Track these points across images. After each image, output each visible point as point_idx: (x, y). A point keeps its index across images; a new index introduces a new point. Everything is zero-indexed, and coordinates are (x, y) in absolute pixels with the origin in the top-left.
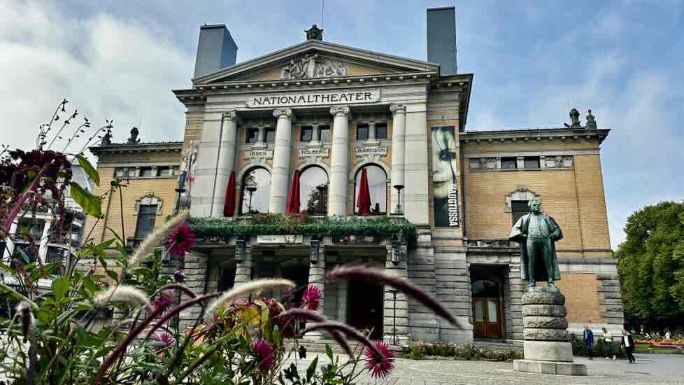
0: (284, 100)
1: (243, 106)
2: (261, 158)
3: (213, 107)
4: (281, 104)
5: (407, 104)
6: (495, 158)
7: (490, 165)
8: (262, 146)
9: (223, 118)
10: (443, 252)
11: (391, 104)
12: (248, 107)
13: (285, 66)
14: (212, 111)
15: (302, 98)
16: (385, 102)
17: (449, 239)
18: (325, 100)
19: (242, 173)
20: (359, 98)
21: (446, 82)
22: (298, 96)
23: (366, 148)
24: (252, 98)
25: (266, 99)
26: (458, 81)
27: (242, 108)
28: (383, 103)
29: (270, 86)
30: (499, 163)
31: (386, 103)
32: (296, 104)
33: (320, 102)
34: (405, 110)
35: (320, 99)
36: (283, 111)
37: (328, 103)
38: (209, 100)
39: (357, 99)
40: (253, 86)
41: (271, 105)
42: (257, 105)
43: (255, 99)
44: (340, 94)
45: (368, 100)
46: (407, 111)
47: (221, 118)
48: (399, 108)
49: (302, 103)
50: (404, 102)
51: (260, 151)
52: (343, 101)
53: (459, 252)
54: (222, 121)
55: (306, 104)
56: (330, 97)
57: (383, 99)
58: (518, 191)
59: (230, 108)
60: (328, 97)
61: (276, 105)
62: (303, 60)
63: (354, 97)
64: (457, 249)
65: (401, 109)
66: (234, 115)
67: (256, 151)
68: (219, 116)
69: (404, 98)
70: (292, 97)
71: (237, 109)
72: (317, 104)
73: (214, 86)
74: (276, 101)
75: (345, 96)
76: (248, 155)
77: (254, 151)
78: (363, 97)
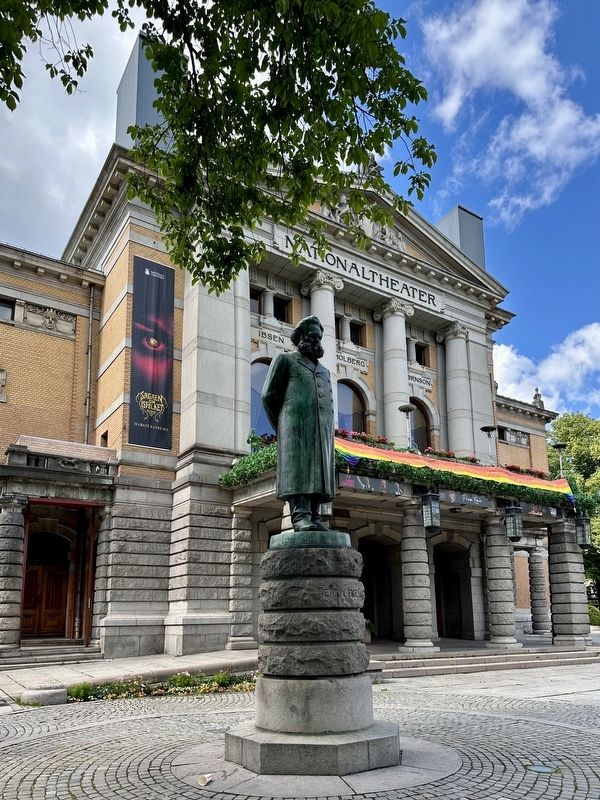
0: (331, 260)
2: (276, 348)
4: (327, 265)
5: (469, 328)
8: (278, 325)
12: (274, 247)
15: (355, 267)
16: (448, 316)
18: (384, 284)
20: (422, 298)
22: (350, 262)
24: (285, 235)
27: (266, 245)
28: (445, 317)
31: (449, 318)
32: (348, 274)
33: (376, 284)
34: (467, 337)
35: (377, 278)
36: (330, 278)
37: (388, 291)
39: (420, 299)
41: (313, 261)
42: (291, 250)
44: (401, 282)
45: (431, 306)
46: (470, 338)
49: (353, 275)
50: (468, 325)
51: (273, 333)
52: (404, 295)
55: (360, 279)
56: (390, 281)
57: (448, 312)
60: (387, 281)
61: (319, 262)
63: (417, 295)
67: (268, 332)
69: (467, 319)
70: (342, 259)
74: (319, 255)
75: (406, 288)
76: (255, 333)
77: (264, 330)
78: (425, 298)
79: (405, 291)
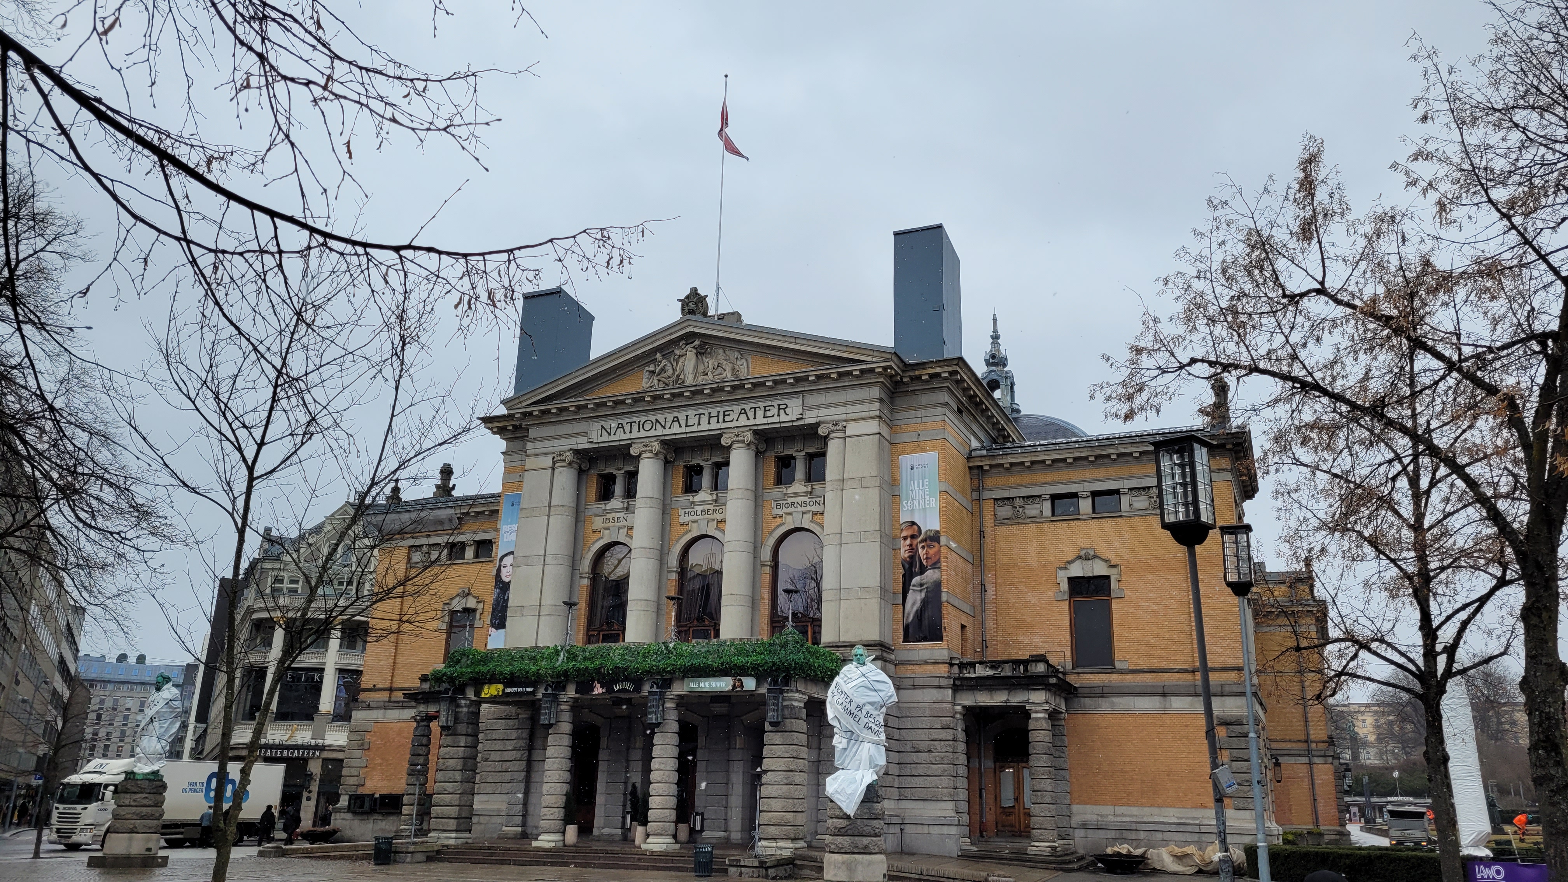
0: (648, 426)
1: (585, 440)
2: (620, 528)
3: (538, 444)
4: (643, 434)
5: (847, 421)
6: (1040, 496)
7: (1032, 510)
8: (621, 505)
9: (554, 463)
10: (914, 687)
11: (823, 422)
12: (592, 442)
13: (648, 364)
14: (538, 451)
15: (676, 419)
16: (811, 418)
17: (926, 663)
18: (714, 420)
19: (590, 556)
20: (768, 414)
21: (917, 373)
22: (670, 417)
23: (790, 500)
24: (597, 425)
25: (620, 426)
26: (938, 370)
27: (582, 444)
28: (808, 421)
29: (623, 402)
30: (1047, 506)
31: (812, 421)
32: (667, 431)
33: (704, 426)
34: (844, 432)
35: (704, 420)
36: (646, 445)
37: (718, 426)
38: (533, 433)
39: (765, 417)
40: (598, 405)
41: (628, 436)
42: (605, 437)
43: (603, 428)
44: (737, 409)
46: (849, 433)
47: (550, 464)
48: (834, 427)
49: (676, 429)
50: (843, 417)
51: (618, 515)
52: (743, 421)
53: (940, 687)
54: (553, 469)
57: (808, 414)
58: (1080, 557)
59: (566, 445)
60: (718, 417)
61: (635, 434)
62: (677, 352)
64: (936, 682)
65: (837, 431)
66: (569, 456)
68: (548, 461)
69: (843, 410)
70: (661, 419)
71: (575, 447)
73: (536, 410)
74: (635, 427)
75: (745, 413)
76: (598, 523)
77: (609, 516)
78: (774, 411)
79: (743, 416)
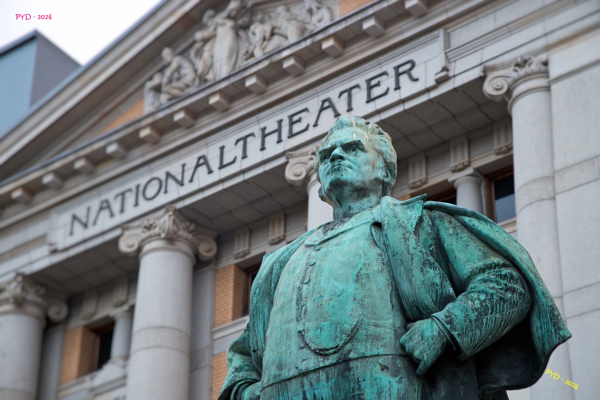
0: (151, 191)
1: (43, 250)
4: (145, 206)
5: (548, 48)
12: (55, 252)
13: (148, 74)
15: (203, 161)
16: (466, 72)
18: (271, 140)
20: (376, 92)
22: (191, 161)
24: (64, 217)
25: (105, 205)
27: (38, 260)
28: (460, 82)
32: (188, 188)
34: (546, 74)
35: (254, 144)
37: (280, 148)
39: (370, 100)
40: (61, 175)
41: (119, 219)
42: (80, 234)
43: (75, 218)
44: (314, 104)
45: (407, 89)
48: (522, 72)
49: (201, 180)
50: (539, 44)
55: (218, 175)
56: (285, 124)
57: (457, 67)
59: (12, 270)
60: (279, 131)
61: (131, 212)
63: (359, 96)
65: (529, 77)
69: (537, 29)
70: (175, 168)
72: (247, 163)
74: (130, 200)
75: (332, 106)
78: (388, 82)
79: (327, 113)
